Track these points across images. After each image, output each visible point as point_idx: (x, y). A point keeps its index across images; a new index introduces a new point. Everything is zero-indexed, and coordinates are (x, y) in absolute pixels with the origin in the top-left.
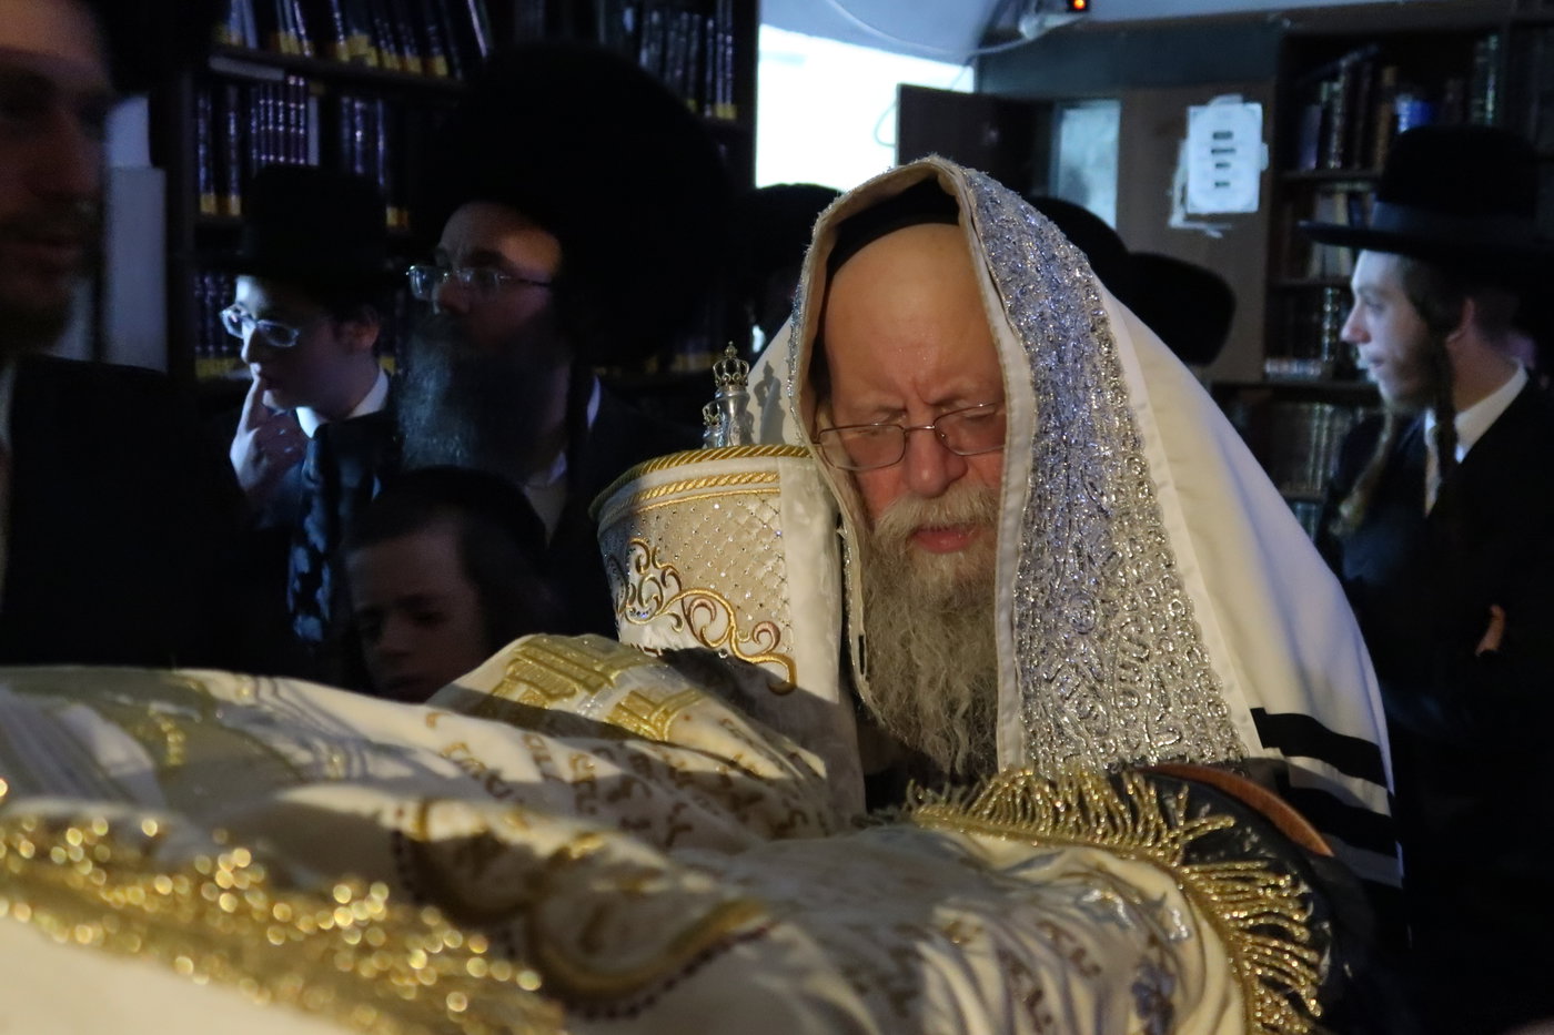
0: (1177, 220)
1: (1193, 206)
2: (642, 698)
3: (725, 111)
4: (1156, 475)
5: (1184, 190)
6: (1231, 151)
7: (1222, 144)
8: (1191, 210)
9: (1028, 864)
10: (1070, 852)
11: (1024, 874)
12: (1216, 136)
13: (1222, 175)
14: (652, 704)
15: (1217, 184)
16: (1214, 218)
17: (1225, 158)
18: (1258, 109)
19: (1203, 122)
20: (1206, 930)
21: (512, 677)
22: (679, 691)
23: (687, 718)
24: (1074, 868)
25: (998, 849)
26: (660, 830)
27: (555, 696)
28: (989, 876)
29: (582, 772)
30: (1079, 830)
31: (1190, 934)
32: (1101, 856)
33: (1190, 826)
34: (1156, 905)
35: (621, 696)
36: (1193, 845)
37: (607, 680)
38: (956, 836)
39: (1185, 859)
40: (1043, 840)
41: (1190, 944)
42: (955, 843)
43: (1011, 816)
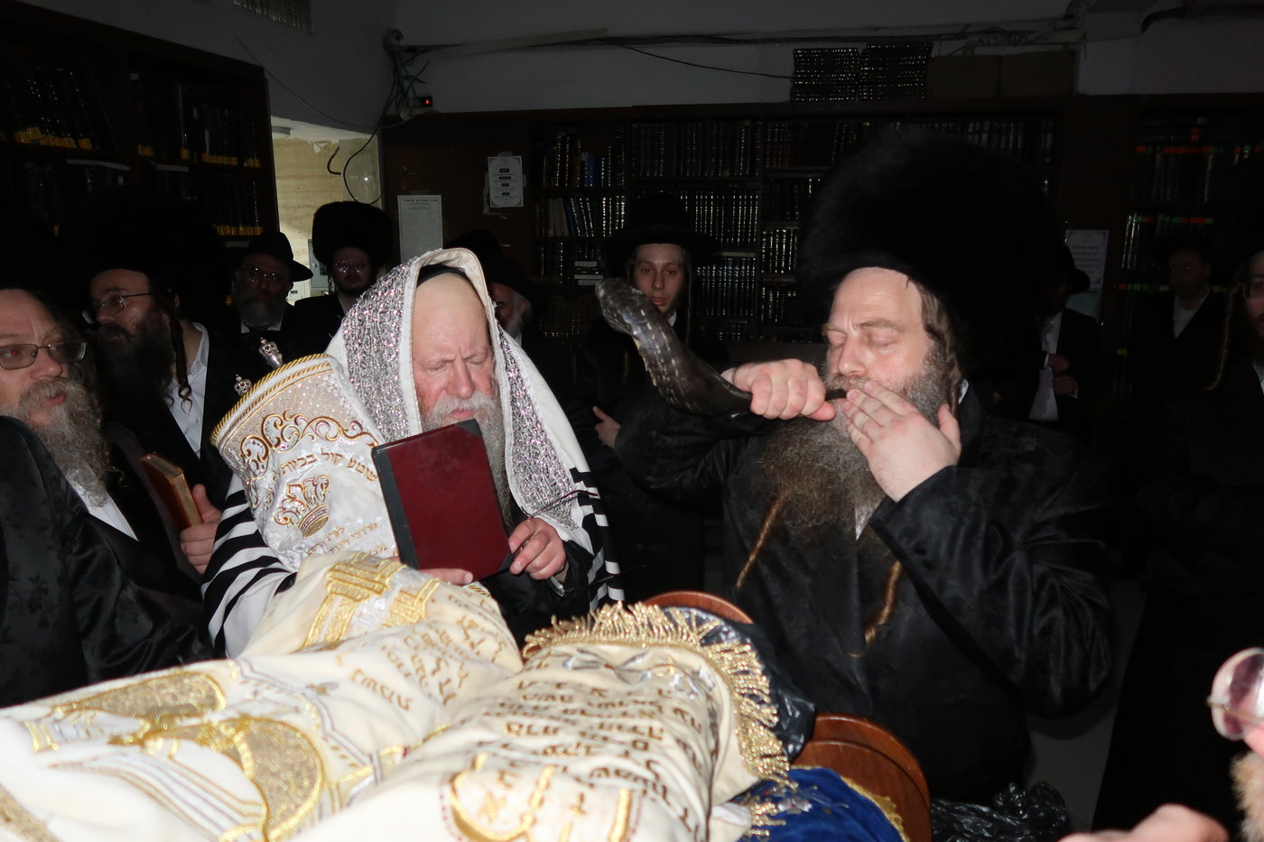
0: (486, 211)
1: (493, 204)
2: (405, 593)
3: (253, 163)
5: (488, 196)
6: (509, 178)
7: (505, 175)
8: (492, 207)
9: (633, 659)
10: (652, 651)
11: (632, 665)
12: (501, 171)
13: (506, 190)
14: (411, 595)
15: (503, 194)
16: (504, 210)
17: (507, 181)
18: (520, 157)
19: (495, 164)
20: (718, 679)
21: (331, 593)
22: (423, 584)
23: (433, 601)
24: (659, 661)
25: (615, 652)
26: (456, 681)
27: (359, 600)
28: (621, 672)
29: (418, 665)
30: (649, 636)
31: (714, 685)
32: (668, 651)
33: (700, 629)
34: (698, 673)
35: (395, 594)
36: (705, 638)
37: (385, 586)
38: (591, 648)
39: (702, 645)
40: (633, 645)
41: (715, 689)
42: (595, 655)
43: (615, 632)
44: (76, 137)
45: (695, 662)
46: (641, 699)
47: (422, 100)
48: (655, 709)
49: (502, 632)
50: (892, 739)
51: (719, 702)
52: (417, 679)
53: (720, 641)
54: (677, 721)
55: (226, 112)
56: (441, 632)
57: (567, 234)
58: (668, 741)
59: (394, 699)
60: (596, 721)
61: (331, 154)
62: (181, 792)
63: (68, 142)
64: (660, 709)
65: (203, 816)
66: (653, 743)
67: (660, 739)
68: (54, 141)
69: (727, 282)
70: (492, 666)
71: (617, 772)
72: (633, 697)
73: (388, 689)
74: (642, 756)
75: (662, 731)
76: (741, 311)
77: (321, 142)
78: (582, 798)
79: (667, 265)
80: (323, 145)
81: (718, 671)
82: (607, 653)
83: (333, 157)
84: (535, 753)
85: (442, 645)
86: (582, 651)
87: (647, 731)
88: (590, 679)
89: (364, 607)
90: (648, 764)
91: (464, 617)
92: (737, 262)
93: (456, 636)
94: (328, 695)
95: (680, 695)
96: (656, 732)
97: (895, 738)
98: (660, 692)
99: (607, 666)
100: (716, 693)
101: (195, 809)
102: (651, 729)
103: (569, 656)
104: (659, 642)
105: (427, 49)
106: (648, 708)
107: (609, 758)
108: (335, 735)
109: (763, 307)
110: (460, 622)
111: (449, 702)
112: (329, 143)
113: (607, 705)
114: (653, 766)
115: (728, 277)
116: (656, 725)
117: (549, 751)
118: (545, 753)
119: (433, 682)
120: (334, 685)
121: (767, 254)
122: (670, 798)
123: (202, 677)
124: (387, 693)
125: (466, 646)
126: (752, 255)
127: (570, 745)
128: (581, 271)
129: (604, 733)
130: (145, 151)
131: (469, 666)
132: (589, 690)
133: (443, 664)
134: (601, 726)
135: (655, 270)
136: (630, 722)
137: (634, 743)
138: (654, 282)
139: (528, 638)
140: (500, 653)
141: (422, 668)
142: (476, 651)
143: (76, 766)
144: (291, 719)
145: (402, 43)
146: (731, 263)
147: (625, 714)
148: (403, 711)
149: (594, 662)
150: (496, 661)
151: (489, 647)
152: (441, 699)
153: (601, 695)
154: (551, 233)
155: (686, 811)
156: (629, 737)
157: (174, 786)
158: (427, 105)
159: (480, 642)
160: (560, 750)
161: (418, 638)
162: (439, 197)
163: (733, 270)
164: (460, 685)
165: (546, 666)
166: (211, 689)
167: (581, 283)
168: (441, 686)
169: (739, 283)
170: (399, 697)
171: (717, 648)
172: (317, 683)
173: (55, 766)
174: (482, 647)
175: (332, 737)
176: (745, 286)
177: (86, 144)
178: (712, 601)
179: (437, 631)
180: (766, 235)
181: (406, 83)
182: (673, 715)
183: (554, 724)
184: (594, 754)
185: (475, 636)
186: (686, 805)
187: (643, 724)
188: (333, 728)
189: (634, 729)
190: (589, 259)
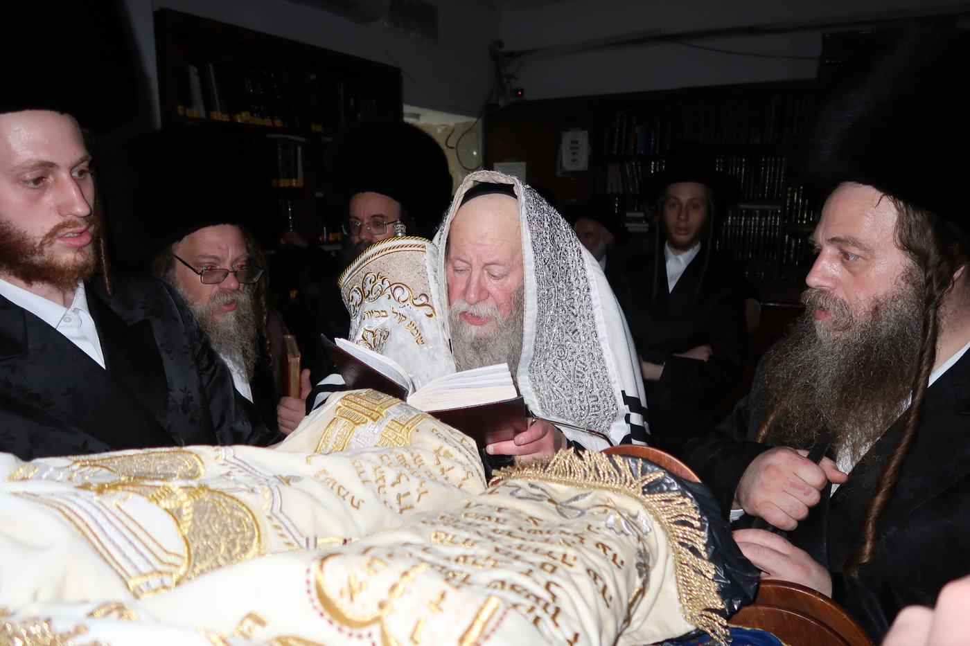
0: (559, 173)
1: (564, 168)
2: (396, 422)
4: (594, 303)
5: (561, 162)
6: (578, 148)
7: (574, 145)
8: (564, 170)
9: (576, 498)
10: (595, 492)
11: (574, 504)
12: (572, 142)
13: (575, 157)
14: (401, 424)
15: (573, 160)
16: (572, 173)
17: (575, 150)
18: (587, 132)
19: (567, 138)
20: (656, 525)
21: (338, 416)
22: (412, 417)
23: (417, 431)
24: (598, 502)
25: (561, 490)
26: (415, 495)
27: (359, 424)
28: (561, 508)
29: (379, 475)
30: (596, 480)
31: (651, 530)
32: (608, 494)
33: (644, 477)
34: (635, 517)
35: (388, 422)
36: (646, 486)
37: (381, 415)
38: (542, 484)
39: (644, 493)
40: (581, 486)
41: (651, 534)
42: (543, 490)
43: (564, 474)
44: (272, 119)
45: (634, 507)
46: (568, 530)
47: (516, 91)
48: (577, 540)
49: (472, 463)
50: (845, 616)
51: (654, 546)
52: (376, 487)
53: (662, 491)
54: (597, 554)
55: (374, 101)
56: (415, 455)
57: (621, 191)
58: (579, 568)
59: (348, 498)
60: (518, 542)
61: (449, 133)
62: (111, 532)
63: (267, 122)
64: (582, 540)
65: (125, 556)
66: (562, 568)
67: (571, 565)
68: (258, 121)
69: (754, 230)
70: (456, 490)
71: (513, 587)
72: (562, 529)
73: (344, 489)
74: (543, 577)
75: (575, 558)
76: (766, 254)
77: (443, 125)
78: (443, 596)
79: (691, 200)
80: (443, 127)
81: (658, 519)
82: (555, 491)
83: (450, 135)
84: (448, 559)
85: (414, 466)
86: (532, 486)
87: (560, 557)
88: (529, 508)
89: (360, 429)
90: (547, 587)
91: (441, 447)
92: (764, 213)
93: (429, 461)
94: (289, 485)
95: (608, 532)
96: (569, 560)
97: (847, 615)
98: (589, 527)
99: (550, 500)
100: (651, 539)
101: (119, 549)
102: (565, 556)
103: (519, 488)
104: (604, 486)
105: (521, 53)
106: (570, 538)
107: (509, 574)
108: (281, 516)
109: (785, 252)
110: (437, 452)
111: (405, 512)
112: (448, 126)
113: (535, 532)
114: (553, 588)
115: (755, 227)
116: (571, 552)
117: (462, 559)
118: (457, 560)
119: (391, 494)
120: (297, 479)
121: (791, 207)
122: (559, 619)
123: (193, 456)
124: (343, 492)
125: (437, 471)
126: (776, 207)
127: (481, 557)
128: (631, 220)
129: (518, 552)
130: (317, 128)
131: (429, 485)
132: (526, 517)
133: (403, 479)
134: (520, 548)
135: (680, 204)
136: (547, 547)
137: (543, 566)
138: (679, 214)
139: (494, 472)
140: (467, 481)
141: (383, 478)
142: (445, 476)
143: (32, 496)
144: (244, 497)
145: (504, 50)
146: (758, 214)
147: (547, 541)
148: (353, 510)
149: (540, 495)
150: (462, 487)
151: (457, 474)
152: (397, 509)
153: (535, 523)
154: (609, 190)
155: (576, 636)
156: (539, 559)
157: (107, 527)
158: (518, 95)
159: (449, 469)
160: (470, 560)
161: (393, 457)
162: (524, 164)
163: (760, 221)
164: (419, 500)
165: (497, 493)
166: (196, 465)
167: (630, 230)
168: (399, 497)
169: (765, 232)
170: (353, 497)
171: (657, 497)
172: (284, 475)
173: (16, 494)
174: (450, 474)
175: (278, 518)
176: (770, 233)
177: (278, 123)
178: (661, 455)
179: (412, 454)
180: (791, 191)
181: (505, 80)
182: (594, 547)
183: (477, 538)
184: (499, 567)
185: (445, 463)
186: (578, 630)
187: (559, 550)
188: (281, 510)
189: (549, 554)
190: (638, 211)
